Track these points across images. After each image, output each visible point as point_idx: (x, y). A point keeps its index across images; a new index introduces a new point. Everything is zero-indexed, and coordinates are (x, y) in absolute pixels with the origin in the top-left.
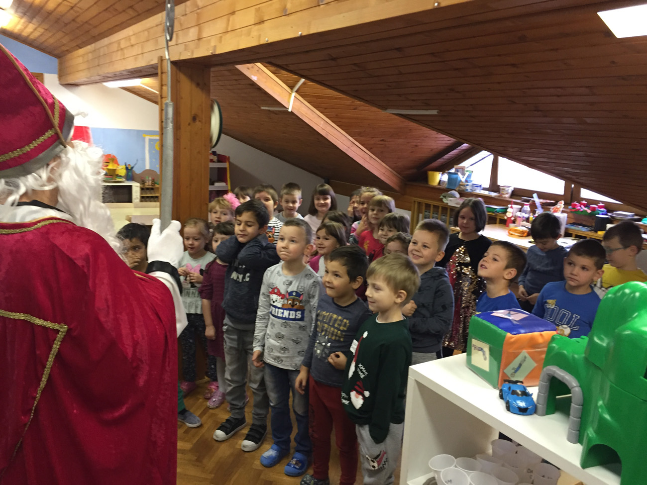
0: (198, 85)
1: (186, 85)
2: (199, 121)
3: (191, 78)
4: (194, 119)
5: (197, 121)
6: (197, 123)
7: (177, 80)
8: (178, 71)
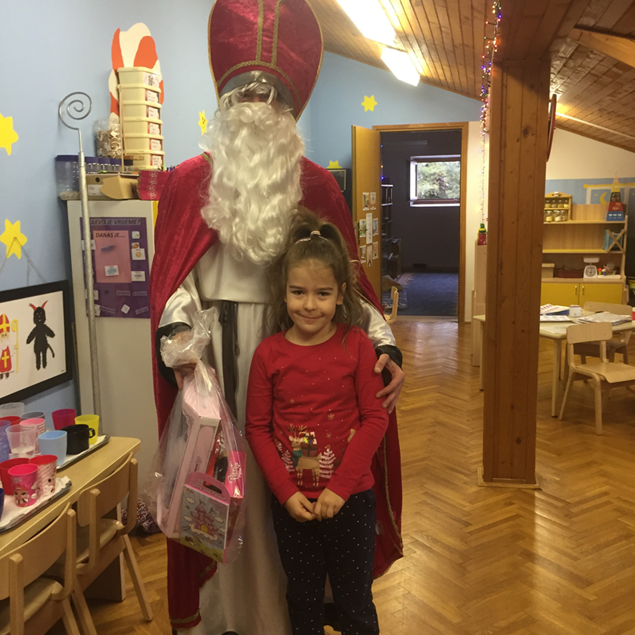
0: (532, 87)
1: (515, 89)
2: (533, 135)
3: (522, 79)
4: (526, 132)
5: (530, 134)
6: (530, 138)
7: (503, 85)
8: (505, 74)
